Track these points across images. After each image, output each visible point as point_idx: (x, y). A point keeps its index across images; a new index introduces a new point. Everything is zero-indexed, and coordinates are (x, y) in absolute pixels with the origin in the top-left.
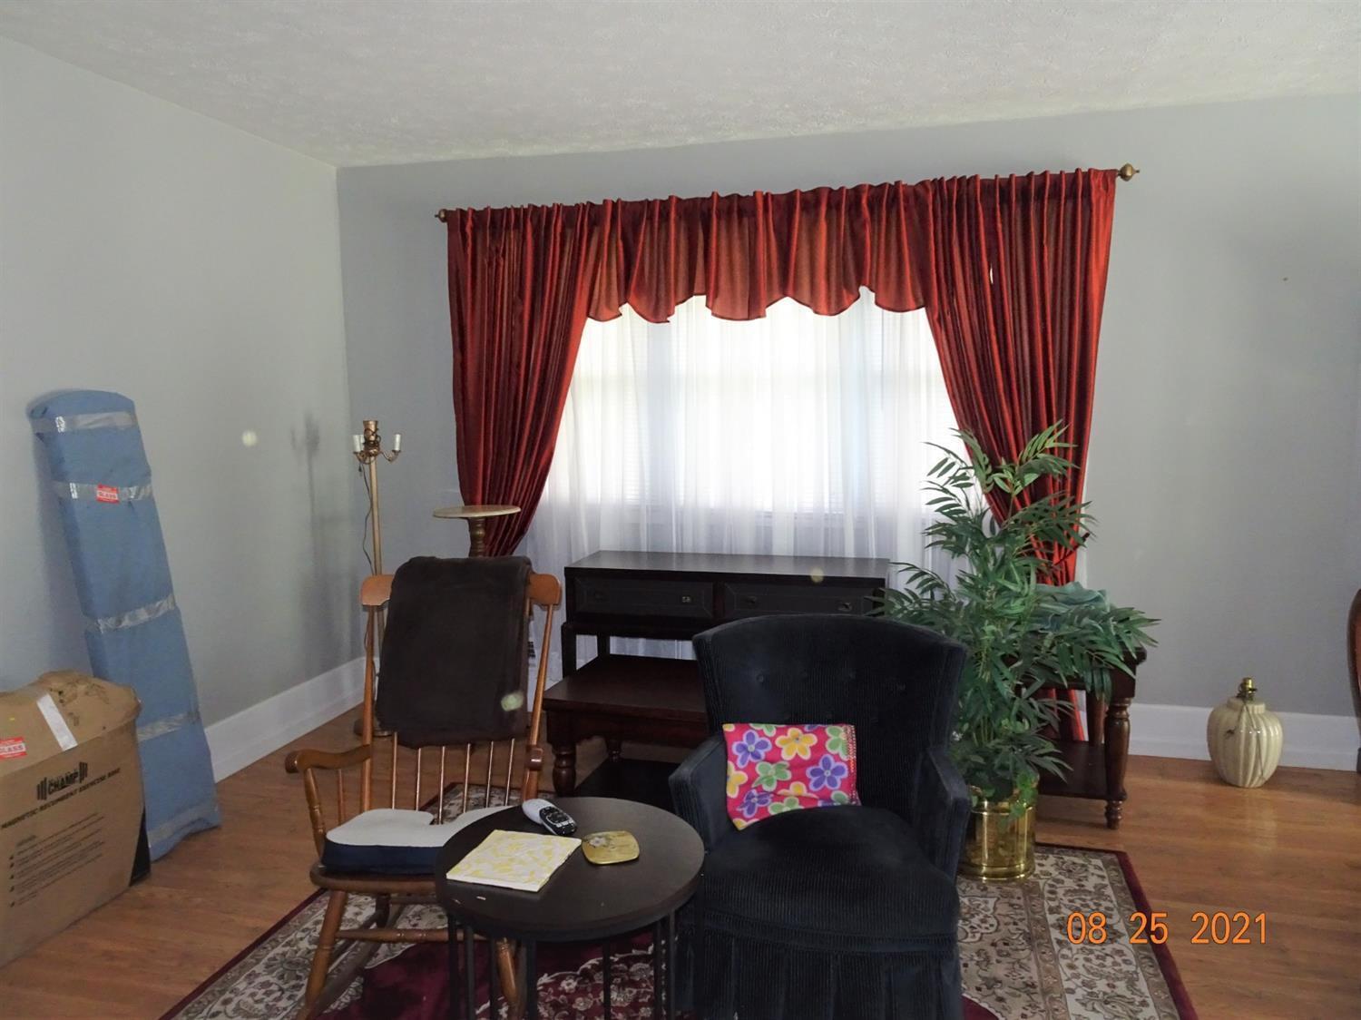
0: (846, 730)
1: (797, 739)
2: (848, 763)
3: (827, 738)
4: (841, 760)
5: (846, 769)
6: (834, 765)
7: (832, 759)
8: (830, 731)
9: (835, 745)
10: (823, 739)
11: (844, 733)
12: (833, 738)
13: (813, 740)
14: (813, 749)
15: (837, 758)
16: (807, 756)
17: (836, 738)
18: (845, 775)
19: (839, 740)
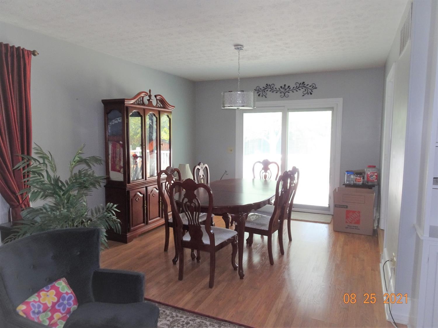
0: (63, 281)
1: (48, 295)
2: (72, 293)
3: (59, 288)
4: (69, 293)
5: (72, 295)
6: (67, 297)
7: (65, 295)
8: (57, 284)
9: (63, 289)
10: (57, 289)
11: (63, 283)
12: (61, 287)
13: (53, 292)
14: (56, 295)
15: (67, 293)
16: (55, 299)
17: (62, 286)
18: (73, 298)
19: (63, 286)
